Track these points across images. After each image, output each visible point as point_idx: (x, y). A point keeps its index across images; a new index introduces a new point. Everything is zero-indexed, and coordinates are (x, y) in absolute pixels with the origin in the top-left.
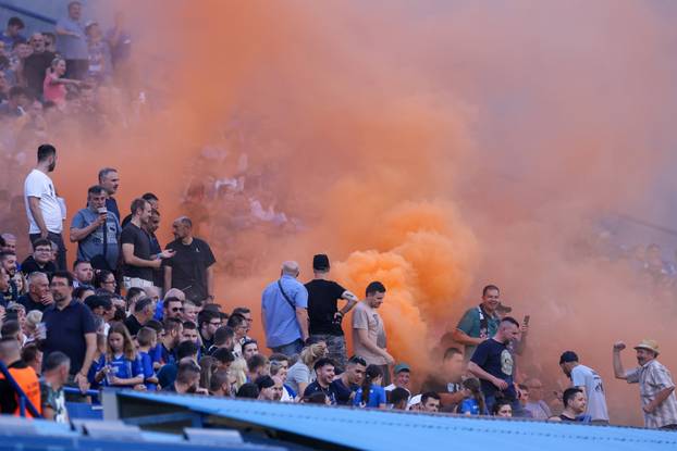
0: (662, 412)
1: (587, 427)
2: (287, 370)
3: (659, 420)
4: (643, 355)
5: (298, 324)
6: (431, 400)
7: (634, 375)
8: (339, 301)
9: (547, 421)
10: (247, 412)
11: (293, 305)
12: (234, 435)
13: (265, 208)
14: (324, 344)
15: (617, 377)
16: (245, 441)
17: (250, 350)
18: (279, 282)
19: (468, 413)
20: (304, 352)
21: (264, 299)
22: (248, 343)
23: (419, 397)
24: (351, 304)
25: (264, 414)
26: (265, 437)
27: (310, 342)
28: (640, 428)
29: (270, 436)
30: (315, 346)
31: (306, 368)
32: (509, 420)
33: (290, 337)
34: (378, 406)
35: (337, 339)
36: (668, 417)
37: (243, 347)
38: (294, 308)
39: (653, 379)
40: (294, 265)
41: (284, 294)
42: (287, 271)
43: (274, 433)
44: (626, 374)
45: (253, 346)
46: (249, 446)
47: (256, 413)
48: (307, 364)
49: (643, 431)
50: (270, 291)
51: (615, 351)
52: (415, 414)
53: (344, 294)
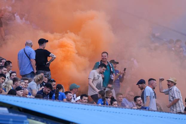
0: (176, 107)
1: (147, 111)
2: (28, 84)
3: (175, 110)
4: (170, 84)
5: (31, 66)
6: (84, 97)
7: (167, 91)
8: (48, 57)
9: (131, 109)
10: (11, 100)
11: (29, 58)
12: (5, 110)
13: (21, 18)
14: (43, 74)
15: (160, 92)
16: (10, 112)
17: (13, 76)
18: (24, 49)
19: (100, 104)
20: (35, 77)
21: (18, 56)
22: (12, 73)
23: (80, 97)
24: (53, 59)
25: (18, 101)
26: (18, 111)
27: (37, 73)
28: (169, 113)
29: (20, 110)
30: (39, 75)
31: (35, 84)
32: (116, 108)
33: (29, 71)
34: (63, 100)
35: (47, 73)
36: (178, 109)
37: (10, 74)
38: (30, 59)
39: (172, 94)
40: (30, 41)
41: (26, 54)
42: (27, 44)
43: (21, 110)
44: (164, 91)
45: (14, 74)
46: (11, 114)
47: (15, 101)
48: (36, 82)
49: (170, 114)
50: (21, 52)
51: (160, 81)
52: (79, 104)
53: (51, 54)
